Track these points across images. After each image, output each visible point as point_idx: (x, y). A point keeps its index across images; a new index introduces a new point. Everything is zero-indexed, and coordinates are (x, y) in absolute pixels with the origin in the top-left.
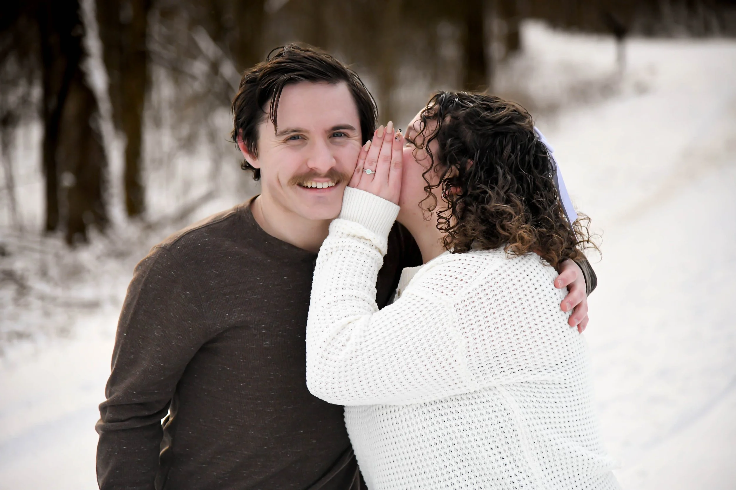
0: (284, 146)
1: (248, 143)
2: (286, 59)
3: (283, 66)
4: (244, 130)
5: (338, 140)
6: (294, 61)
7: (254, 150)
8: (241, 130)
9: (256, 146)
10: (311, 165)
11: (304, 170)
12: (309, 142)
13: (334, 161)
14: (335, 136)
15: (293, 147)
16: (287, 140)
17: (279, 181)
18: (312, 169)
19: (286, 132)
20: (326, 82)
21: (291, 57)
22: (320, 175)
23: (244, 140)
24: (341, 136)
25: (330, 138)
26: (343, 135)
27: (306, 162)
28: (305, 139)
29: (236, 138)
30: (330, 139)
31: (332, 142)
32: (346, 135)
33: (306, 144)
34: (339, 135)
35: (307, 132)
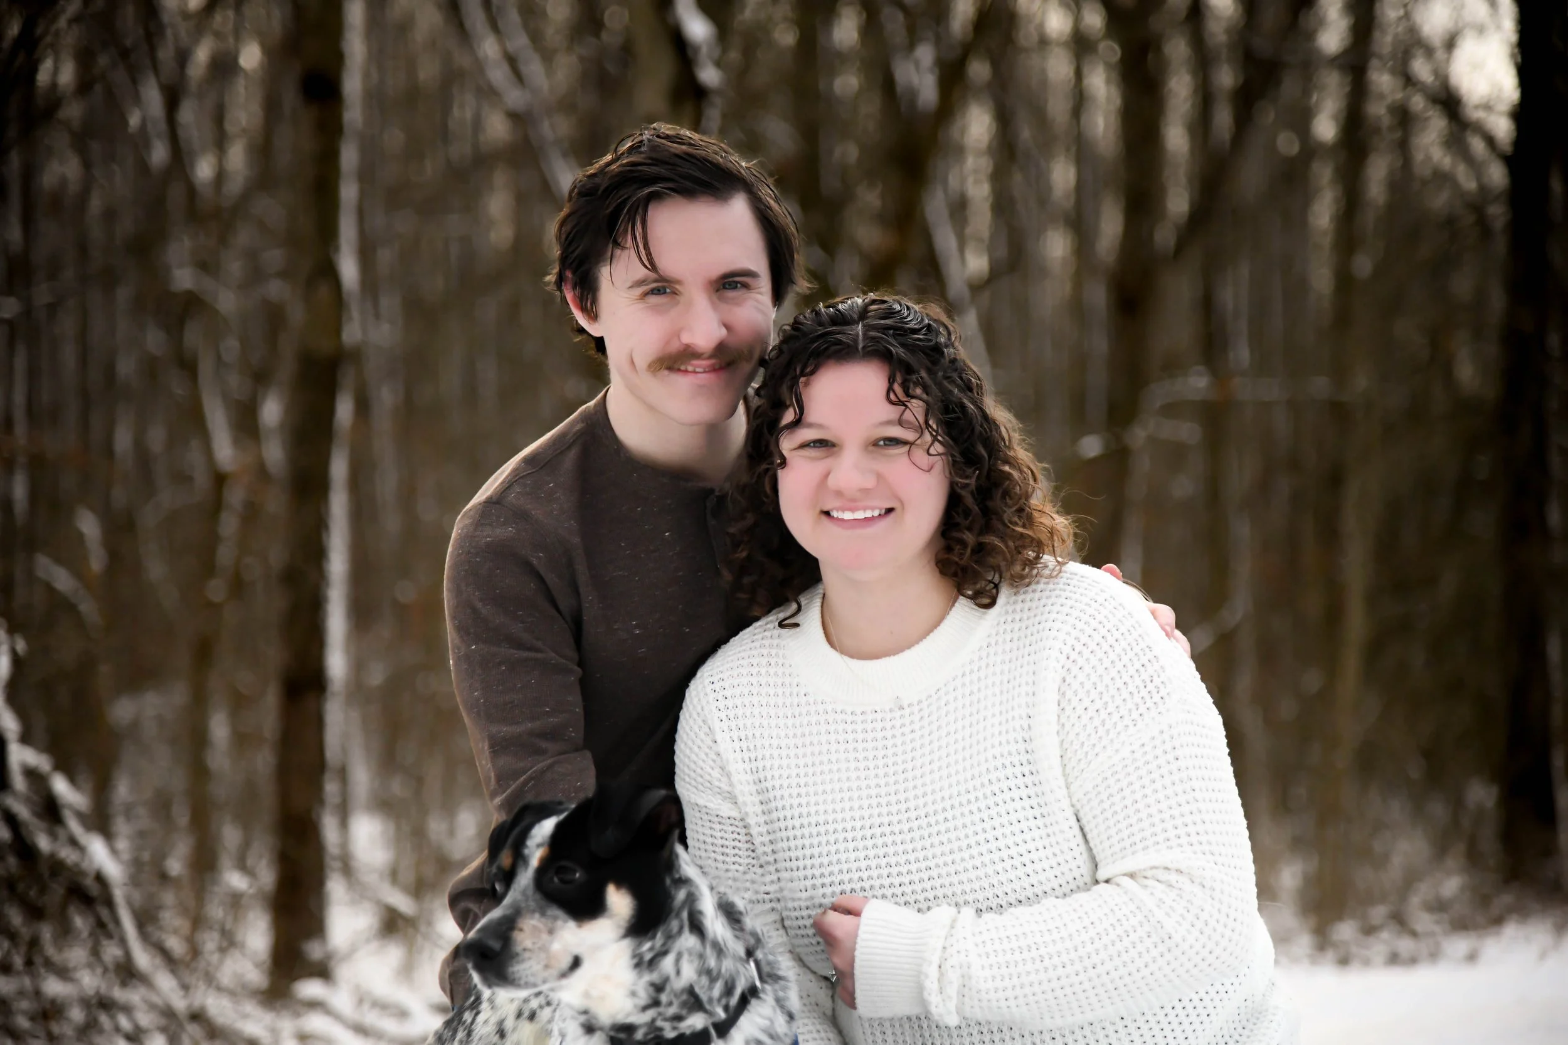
0: (641, 305)
1: (582, 294)
2: (645, 158)
3: (641, 171)
4: (574, 273)
5: (731, 294)
6: (656, 162)
7: (592, 305)
8: (569, 274)
9: (594, 301)
10: (686, 339)
11: (675, 347)
12: (682, 299)
13: (724, 331)
14: (726, 288)
15: (656, 310)
16: (645, 295)
17: (632, 362)
18: (688, 346)
19: (644, 281)
20: (712, 199)
21: (654, 155)
22: (702, 354)
23: (574, 288)
24: (736, 287)
25: (717, 291)
26: (739, 285)
27: (677, 334)
28: (677, 294)
29: (561, 285)
30: (718, 293)
31: (721, 299)
32: (746, 286)
33: (678, 303)
34: (734, 286)
35: (678, 282)
